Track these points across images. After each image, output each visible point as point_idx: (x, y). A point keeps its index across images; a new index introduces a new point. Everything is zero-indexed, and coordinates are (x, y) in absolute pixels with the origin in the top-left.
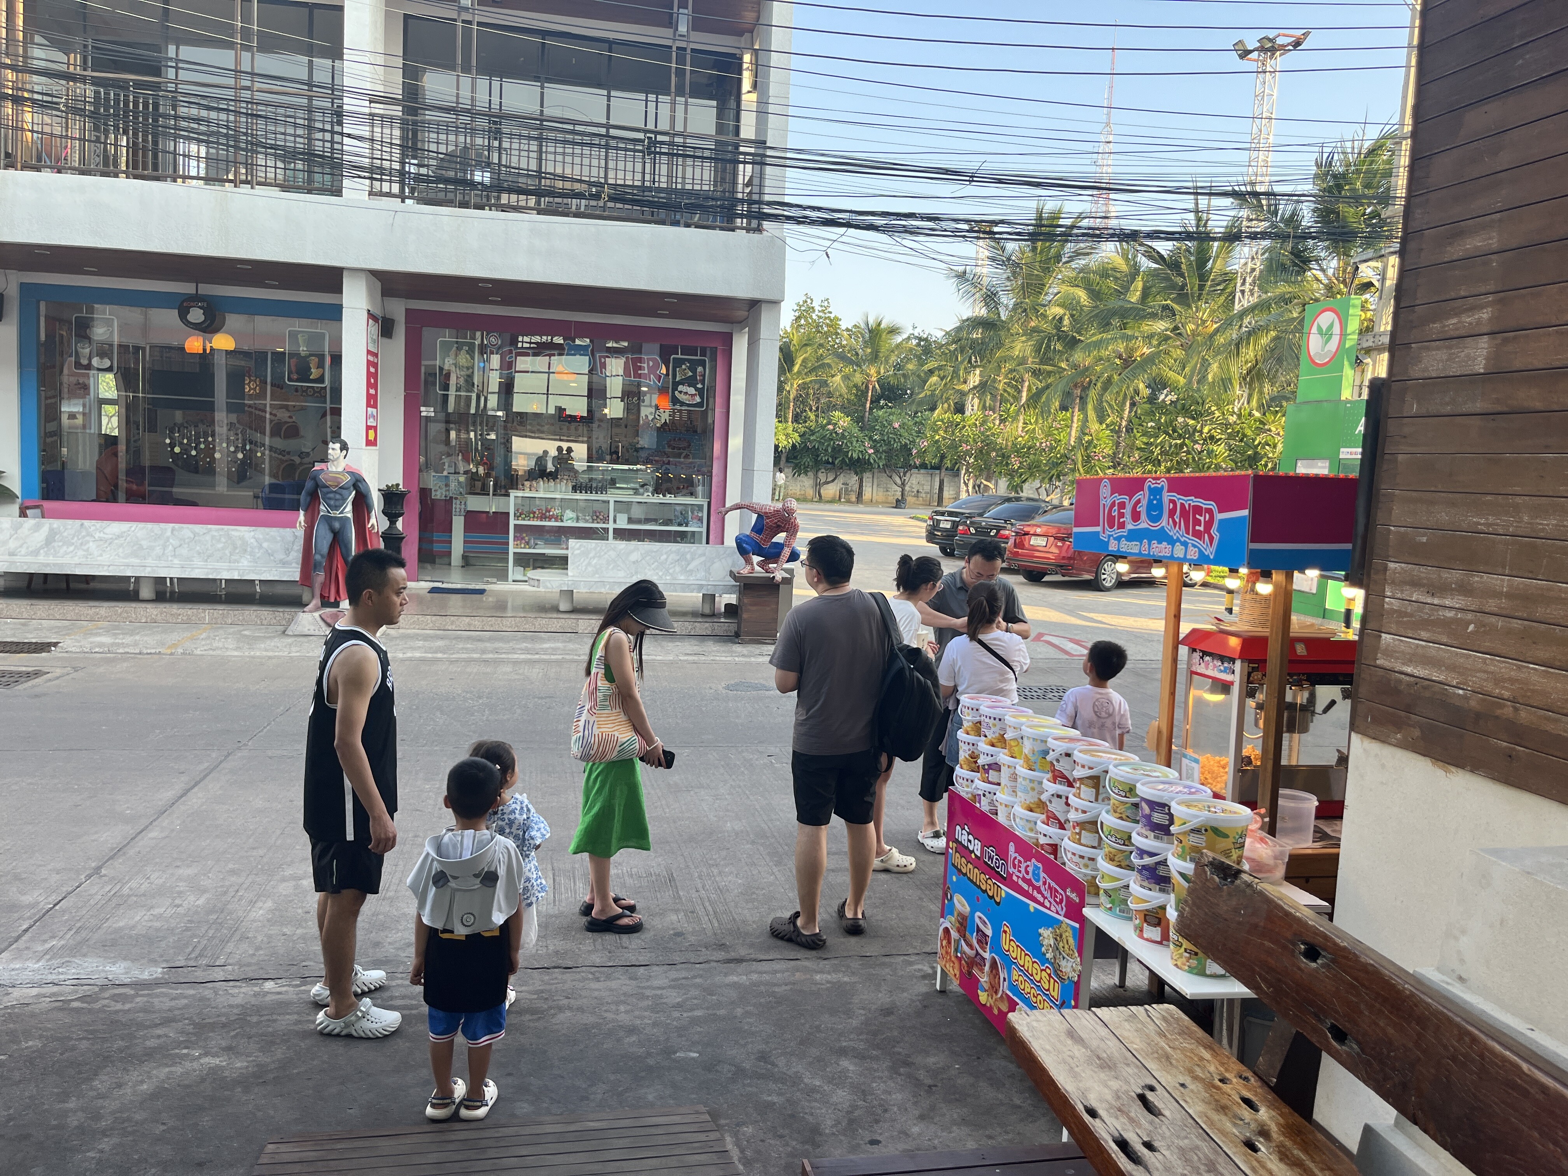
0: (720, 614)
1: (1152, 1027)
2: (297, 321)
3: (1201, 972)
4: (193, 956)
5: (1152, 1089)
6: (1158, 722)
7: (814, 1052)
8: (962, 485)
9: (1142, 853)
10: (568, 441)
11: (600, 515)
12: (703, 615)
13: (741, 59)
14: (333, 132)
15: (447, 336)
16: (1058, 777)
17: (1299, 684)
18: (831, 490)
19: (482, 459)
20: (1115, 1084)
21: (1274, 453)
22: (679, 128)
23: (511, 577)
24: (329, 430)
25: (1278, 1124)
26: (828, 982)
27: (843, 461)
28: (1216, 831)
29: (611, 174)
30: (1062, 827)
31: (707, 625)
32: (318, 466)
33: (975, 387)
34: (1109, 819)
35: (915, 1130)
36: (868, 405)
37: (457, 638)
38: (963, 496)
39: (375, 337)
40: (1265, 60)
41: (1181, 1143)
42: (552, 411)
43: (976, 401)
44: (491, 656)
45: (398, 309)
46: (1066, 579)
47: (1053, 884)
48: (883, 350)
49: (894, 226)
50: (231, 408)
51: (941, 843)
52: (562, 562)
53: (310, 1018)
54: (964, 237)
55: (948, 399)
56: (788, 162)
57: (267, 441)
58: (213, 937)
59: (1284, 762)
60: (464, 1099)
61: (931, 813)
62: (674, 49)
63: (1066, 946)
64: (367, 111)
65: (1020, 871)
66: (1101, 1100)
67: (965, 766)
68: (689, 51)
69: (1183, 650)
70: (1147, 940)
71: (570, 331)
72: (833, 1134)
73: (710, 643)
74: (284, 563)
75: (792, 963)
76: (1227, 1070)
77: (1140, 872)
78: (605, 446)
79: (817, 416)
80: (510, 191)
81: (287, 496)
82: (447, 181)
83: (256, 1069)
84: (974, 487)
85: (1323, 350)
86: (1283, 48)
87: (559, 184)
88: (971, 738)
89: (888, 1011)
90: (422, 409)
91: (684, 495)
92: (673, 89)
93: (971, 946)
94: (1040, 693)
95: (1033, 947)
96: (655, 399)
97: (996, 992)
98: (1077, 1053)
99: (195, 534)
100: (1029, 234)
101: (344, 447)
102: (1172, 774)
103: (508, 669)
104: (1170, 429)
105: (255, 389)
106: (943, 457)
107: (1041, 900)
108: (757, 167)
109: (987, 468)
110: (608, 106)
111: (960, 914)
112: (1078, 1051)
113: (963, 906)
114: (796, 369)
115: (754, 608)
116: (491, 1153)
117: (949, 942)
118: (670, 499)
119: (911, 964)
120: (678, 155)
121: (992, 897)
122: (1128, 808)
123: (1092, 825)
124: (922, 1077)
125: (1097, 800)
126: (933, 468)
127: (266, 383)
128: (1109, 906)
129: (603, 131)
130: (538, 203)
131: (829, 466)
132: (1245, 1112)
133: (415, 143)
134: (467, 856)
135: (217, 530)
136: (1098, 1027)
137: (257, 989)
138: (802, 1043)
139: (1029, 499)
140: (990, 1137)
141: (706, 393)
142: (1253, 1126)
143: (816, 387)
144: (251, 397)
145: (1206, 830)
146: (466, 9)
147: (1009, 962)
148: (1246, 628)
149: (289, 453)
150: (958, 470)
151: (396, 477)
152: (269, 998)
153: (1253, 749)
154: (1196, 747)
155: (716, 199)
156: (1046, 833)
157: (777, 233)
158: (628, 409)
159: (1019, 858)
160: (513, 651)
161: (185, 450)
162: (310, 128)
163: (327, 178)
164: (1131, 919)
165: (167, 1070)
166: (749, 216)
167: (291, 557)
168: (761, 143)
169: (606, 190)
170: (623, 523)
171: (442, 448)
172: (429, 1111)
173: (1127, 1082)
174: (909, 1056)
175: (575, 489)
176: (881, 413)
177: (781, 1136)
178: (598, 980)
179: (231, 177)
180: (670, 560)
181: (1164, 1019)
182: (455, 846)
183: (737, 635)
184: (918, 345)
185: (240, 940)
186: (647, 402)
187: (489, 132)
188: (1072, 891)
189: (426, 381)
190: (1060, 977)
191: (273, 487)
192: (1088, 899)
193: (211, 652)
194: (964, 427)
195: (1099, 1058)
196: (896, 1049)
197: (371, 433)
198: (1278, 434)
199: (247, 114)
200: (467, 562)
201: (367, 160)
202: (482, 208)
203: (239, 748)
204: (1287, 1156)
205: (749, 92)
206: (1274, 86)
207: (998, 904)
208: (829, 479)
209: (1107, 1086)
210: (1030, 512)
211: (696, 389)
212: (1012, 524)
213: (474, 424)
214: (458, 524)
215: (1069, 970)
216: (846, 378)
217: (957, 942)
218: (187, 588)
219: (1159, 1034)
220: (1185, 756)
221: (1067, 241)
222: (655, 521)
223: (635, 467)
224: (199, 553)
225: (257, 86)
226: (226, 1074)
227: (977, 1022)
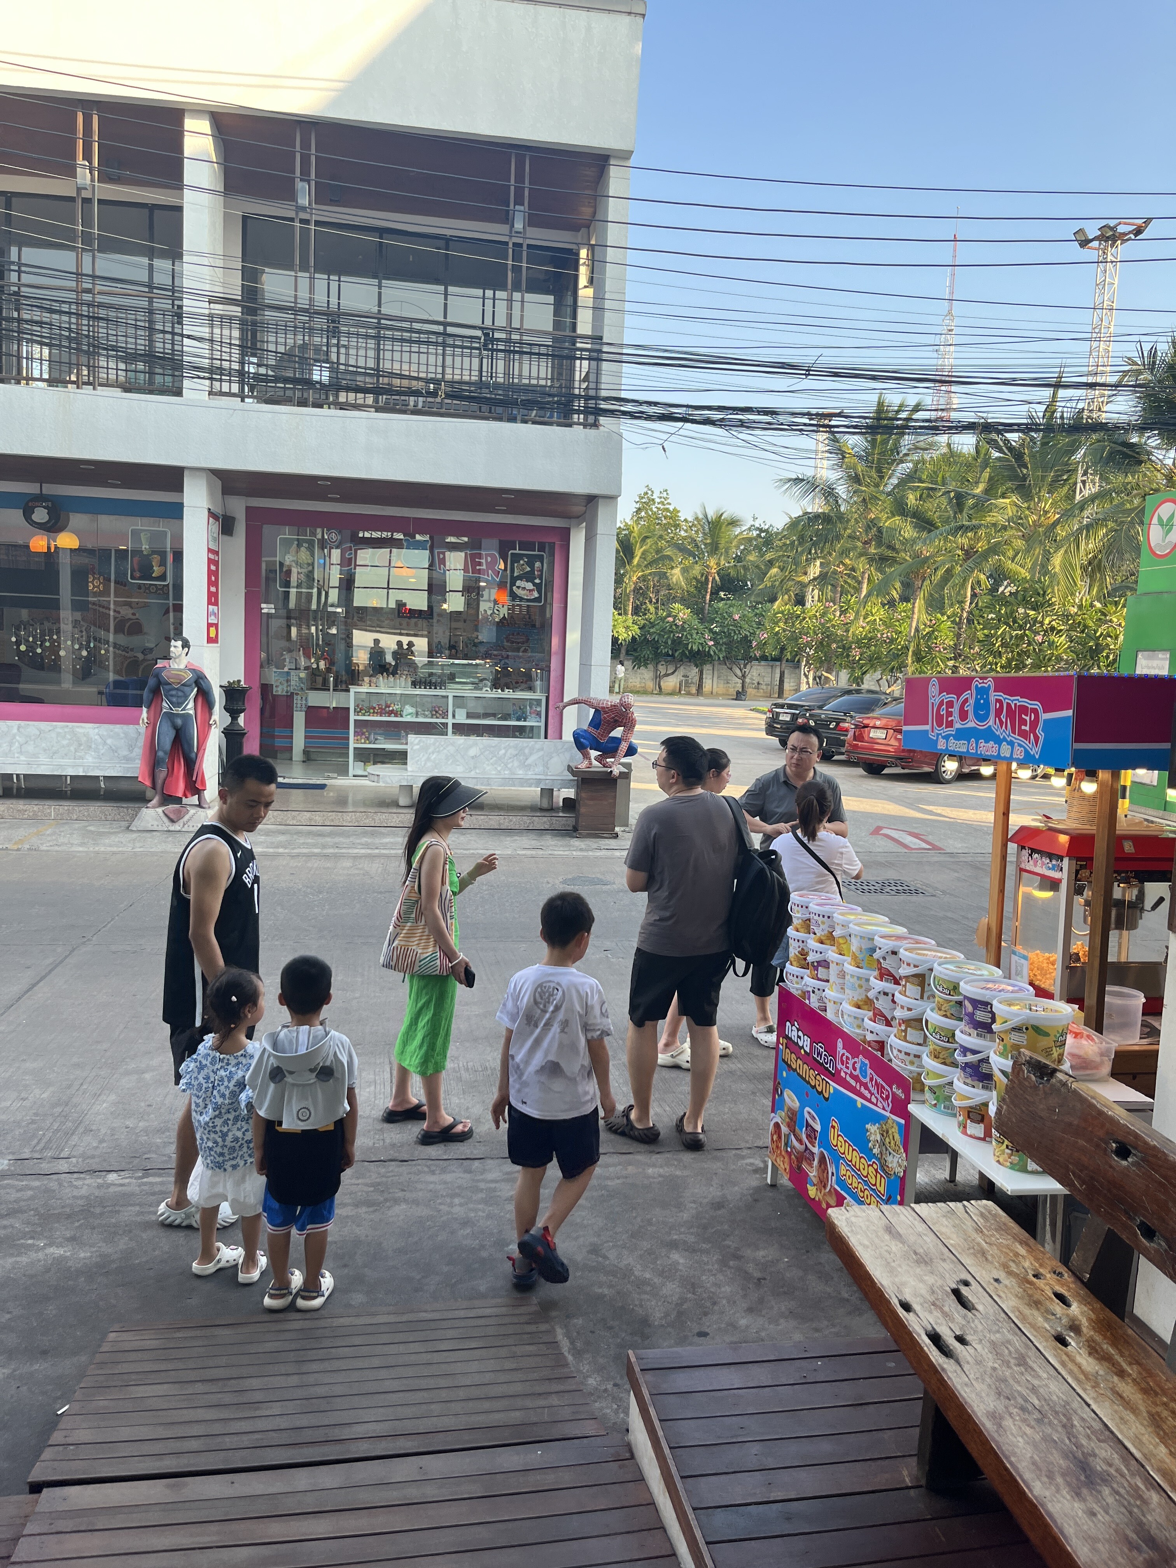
0: (558, 808)
1: (969, 1223)
2: (139, 520)
3: (1024, 1170)
4: (38, 1148)
5: (966, 1284)
6: (986, 920)
7: (646, 1245)
8: (803, 677)
9: (965, 1050)
10: (408, 635)
11: (439, 710)
12: (542, 810)
13: (578, 254)
14: (173, 334)
15: (287, 533)
16: (885, 974)
17: (1127, 881)
18: (670, 683)
19: (323, 654)
20: (930, 1279)
21: (1115, 644)
22: (516, 324)
23: (351, 772)
24: (172, 627)
25: (1089, 1320)
26: (660, 1176)
27: (683, 653)
28: (1037, 1029)
29: (449, 371)
30: (888, 1024)
31: (545, 819)
32: (160, 664)
33: (815, 579)
34: (934, 1017)
35: (743, 1322)
36: (708, 597)
37: (298, 833)
38: (804, 687)
39: (216, 535)
40: (1106, 248)
41: (993, 1338)
42: (392, 605)
43: (816, 592)
44: (331, 851)
45: (238, 507)
46: (906, 771)
47: (879, 1080)
48: (723, 543)
49: (730, 420)
50: (77, 606)
51: (772, 1038)
52: (401, 757)
53: (152, 1209)
54: (801, 430)
55: (788, 591)
56: (625, 358)
57: (111, 638)
58: (58, 1130)
59: (1111, 958)
60: (300, 1290)
61: (763, 1009)
62: (511, 245)
63: (892, 1142)
64: (207, 312)
65: (847, 1068)
66: (915, 1295)
67: (794, 963)
68: (525, 247)
69: (1012, 847)
70: (971, 1136)
71: (410, 527)
72: (662, 1326)
73: (548, 837)
74: (127, 759)
75: (624, 1156)
76: (1041, 1265)
77: (963, 1069)
78: (445, 641)
79: (657, 608)
80: (348, 389)
81: (130, 692)
82: (286, 380)
83: (98, 1259)
84: (814, 679)
85: (1164, 541)
86: (1123, 238)
87: (397, 382)
88: (801, 935)
89: (718, 1205)
90: (263, 606)
91: (522, 690)
92: (509, 286)
93: (800, 1141)
94: (878, 887)
95: (861, 1142)
96: (494, 593)
97: (825, 1187)
98: (894, 1249)
99: (41, 731)
100: (867, 427)
101: (186, 644)
102: (998, 972)
103: (348, 863)
104: (1011, 620)
105: (98, 587)
106: (783, 649)
107: (868, 1096)
108: (594, 363)
109: (828, 660)
110: (446, 305)
111: (790, 1109)
112: (895, 1247)
113: (793, 1101)
114: (636, 561)
115: (591, 803)
116: (327, 1343)
117: (780, 1137)
118: (508, 694)
119: (743, 1157)
120: (515, 352)
121: (821, 1093)
122: (952, 1006)
123: (917, 1023)
124: (751, 1270)
125: (922, 997)
126: (775, 659)
127: (109, 580)
128: (934, 1102)
129: (440, 329)
130: (376, 401)
131: (669, 658)
132: (1058, 1307)
133: (254, 343)
134: (302, 1051)
135: (62, 727)
136: (916, 1223)
137: (100, 1181)
138: (633, 1236)
139: (870, 691)
140: (817, 1330)
141: (544, 588)
142: (1065, 1321)
143: (656, 579)
144: (95, 594)
145: (1027, 1029)
146: (303, 209)
147: (837, 1158)
148: (1074, 826)
149: (132, 650)
150: (799, 661)
151: (237, 674)
152: (112, 1189)
153: (1080, 946)
154: (1026, 944)
155: (553, 396)
156: (872, 1030)
157: (614, 428)
158: (468, 604)
159: (847, 1054)
160: (354, 845)
161: (31, 648)
162: (151, 329)
163: (168, 379)
164: (955, 1116)
165: (14, 1259)
166: (586, 412)
167: (134, 754)
168: (597, 338)
169: (443, 387)
170: (461, 718)
171: (284, 643)
172: (267, 1301)
173: (943, 1277)
174: (738, 1249)
175: (414, 684)
176: (721, 605)
177: (611, 1328)
178: (433, 1173)
179: (74, 378)
180: (508, 755)
181: (982, 1215)
182: (291, 1042)
183: (575, 829)
184: (759, 536)
185: (84, 1132)
186: (486, 597)
187: (328, 331)
188: (898, 1087)
189: (267, 579)
190: (886, 1172)
191: (117, 684)
192: (913, 1095)
193: (56, 848)
194: (804, 618)
195: (916, 1253)
196: (727, 1242)
197: (213, 630)
198: (1120, 625)
199: (88, 316)
200: (308, 757)
201: (207, 361)
202: (320, 406)
203: (84, 943)
204: (1097, 1351)
205: (585, 287)
206: (1115, 276)
207: (827, 1099)
208: (669, 672)
209: (922, 1281)
210: (870, 704)
211: (534, 584)
212: (851, 717)
213: (315, 619)
214: (299, 719)
215: (895, 1165)
216: (685, 570)
217: (787, 1136)
218: (32, 784)
219: (976, 1230)
220: (1014, 953)
221: (904, 434)
222: (493, 715)
223: (474, 662)
224: (45, 750)
225: (98, 288)
226: (70, 1264)
227: (806, 1215)
